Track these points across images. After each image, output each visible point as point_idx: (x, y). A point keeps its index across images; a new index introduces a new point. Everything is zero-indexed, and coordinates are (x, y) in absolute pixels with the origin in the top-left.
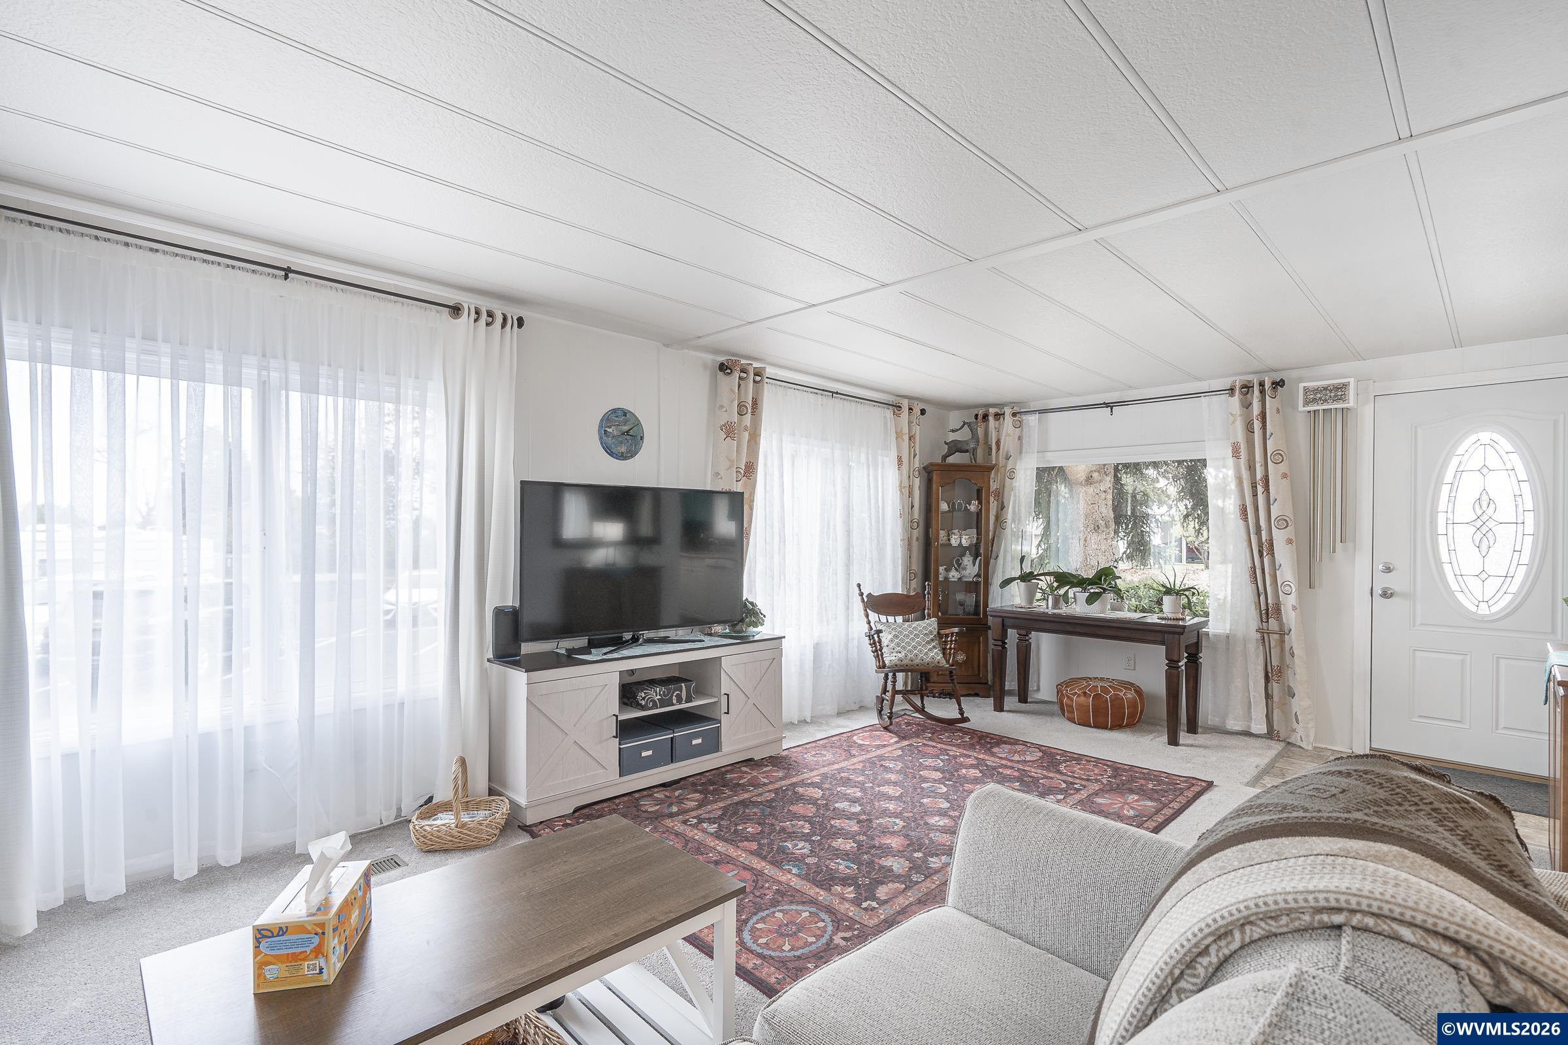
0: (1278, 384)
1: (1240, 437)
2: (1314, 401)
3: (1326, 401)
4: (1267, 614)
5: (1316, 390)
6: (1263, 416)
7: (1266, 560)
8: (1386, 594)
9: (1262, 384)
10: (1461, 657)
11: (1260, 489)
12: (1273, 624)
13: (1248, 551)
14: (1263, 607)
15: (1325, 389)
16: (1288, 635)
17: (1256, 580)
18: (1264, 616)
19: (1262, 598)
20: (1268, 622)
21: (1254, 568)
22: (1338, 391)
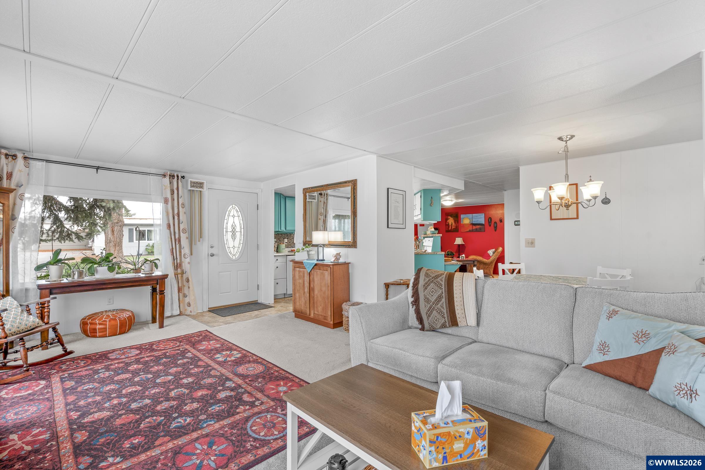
0: (183, 177)
1: (169, 196)
2: (193, 186)
3: (197, 187)
4: (177, 267)
5: (194, 183)
6: (178, 189)
7: (178, 246)
8: (212, 255)
9: (178, 176)
10: (229, 273)
11: (176, 218)
12: (179, 271)
13: (170, 242)
14: (176, 264)
15: (197, 183)
16: (185, 273)
17: (173, 254)
18: (176, 268)
19: (175, 261)
20: (177, 270)
21: (172, 249)
22: (200, 185)
